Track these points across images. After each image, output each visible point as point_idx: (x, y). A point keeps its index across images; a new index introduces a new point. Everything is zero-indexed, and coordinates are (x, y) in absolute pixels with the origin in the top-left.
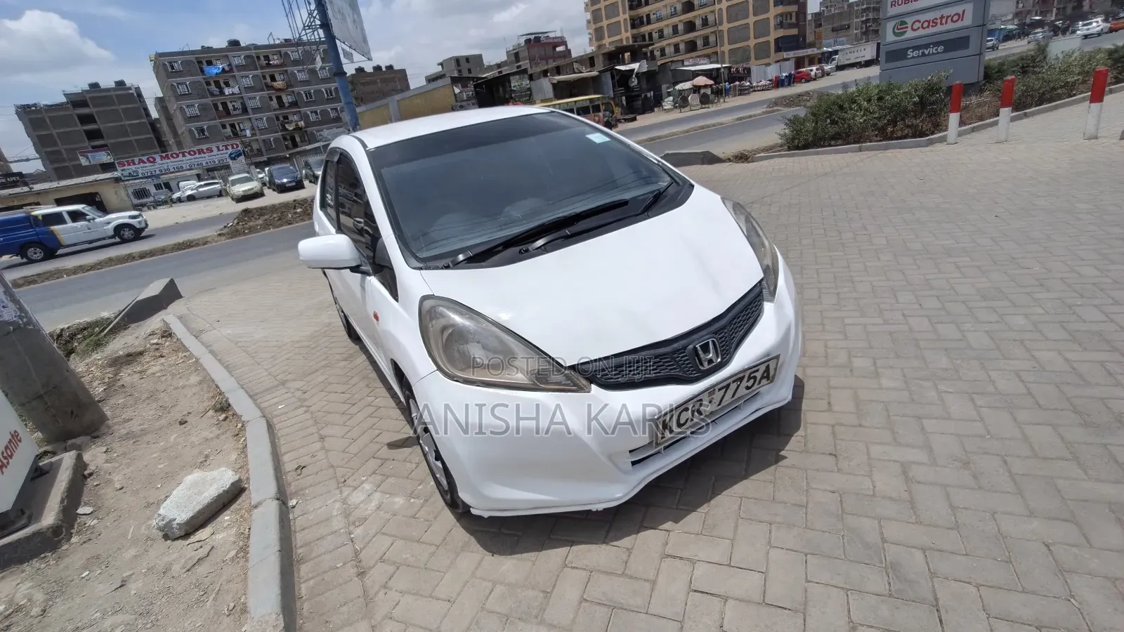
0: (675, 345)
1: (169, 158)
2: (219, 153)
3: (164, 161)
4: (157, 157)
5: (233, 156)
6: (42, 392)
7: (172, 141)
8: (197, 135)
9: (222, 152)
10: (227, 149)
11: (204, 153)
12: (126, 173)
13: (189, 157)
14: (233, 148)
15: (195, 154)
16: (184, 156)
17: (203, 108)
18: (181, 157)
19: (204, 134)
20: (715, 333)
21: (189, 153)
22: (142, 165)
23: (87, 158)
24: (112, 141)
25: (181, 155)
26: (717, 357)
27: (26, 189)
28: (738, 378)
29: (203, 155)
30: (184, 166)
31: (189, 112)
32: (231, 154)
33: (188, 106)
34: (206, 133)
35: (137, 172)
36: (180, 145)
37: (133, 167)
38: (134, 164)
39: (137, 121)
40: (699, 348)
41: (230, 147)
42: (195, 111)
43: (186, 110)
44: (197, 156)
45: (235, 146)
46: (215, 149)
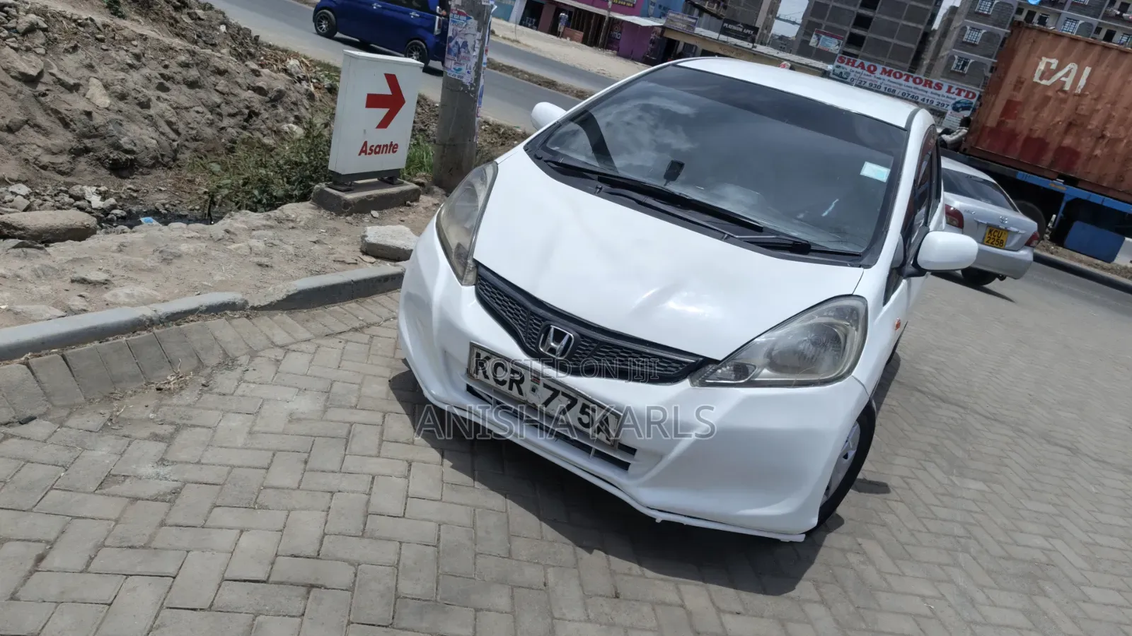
1: (889, 75)
2: (946, 94)
3: (885, 77)
4: (880, 68)
5: (959, 106)
7: (926, 62)
8: (954, 66)
9: (950, 95)
10: (959, 94)
11: (930, 87)
12: (838, 71)
13: (911, 83)
14: (967, 96)
15: (920, 83)
16: (907, 80)
17: (989, 37)
18: (902, 81)
19: (962, 69)
21: (914, 81)
22: (859, 70)
23: (819, 39)
24: (874, 36)
25: (904, 77)
27: (750, 45)
29: (927, 88)
30: (897, 91)
31: (970, 36)
32: (958, 102)
33: (973, 29)
34: (966, 69)
35: (848, 74)
36: (930, 68)
37: (849, 68)
38: (853, 65)
39: (914, 25)
40: (552, 330)
41: (963, 94)
42: (976, 37)
43: (968, 32)
44: (920, 87)
45: (971, 95)
46: (945, 88)
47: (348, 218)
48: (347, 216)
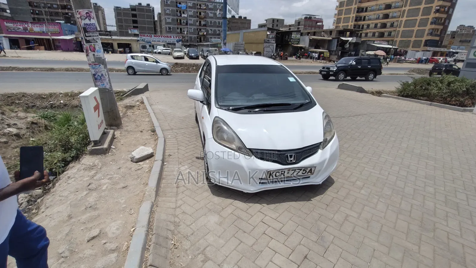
0: (282, 153)
1: (156, 37)
2: (173, 39)
3: (155, 38)
4: (153, 35)
5: (178, 41)
6: (109, 110)
7: (159, 30)
8: (168, 30)
9: (174, 39)
10: (176, 38)
11: (168, 37)
12: (141, 39)
13: (163, 38)
14: (179, 38)
15: (165, 37)
16: (162, 37)
17: (173, 20)
18: (160, 38)
19: (170, 30)
20: (296, 153)
21: (164, 37)
22: (147, 37)
23: (131, 31)
24: (140, 25)
25: (161, 37)
26: (294, 160)
27: (110, 37)
28: (300, 169)
29: (168, 38)
30: (161, 41)
31: (168, 21)
32: (177, 40)
33: (168, 18)
34: (171, 30)
35: (145, 39)
36: (161, 32)
37: (144, 37)
38: (145, 36)
39: (150, 20)
40: (289, 156)
41: (178, 37)
42: (170, 21)
43: (167, 19)
44: (166, 38)
45: (179, 37)
46: (172, 37)
47: (110, 153)
48: (108, 153)
